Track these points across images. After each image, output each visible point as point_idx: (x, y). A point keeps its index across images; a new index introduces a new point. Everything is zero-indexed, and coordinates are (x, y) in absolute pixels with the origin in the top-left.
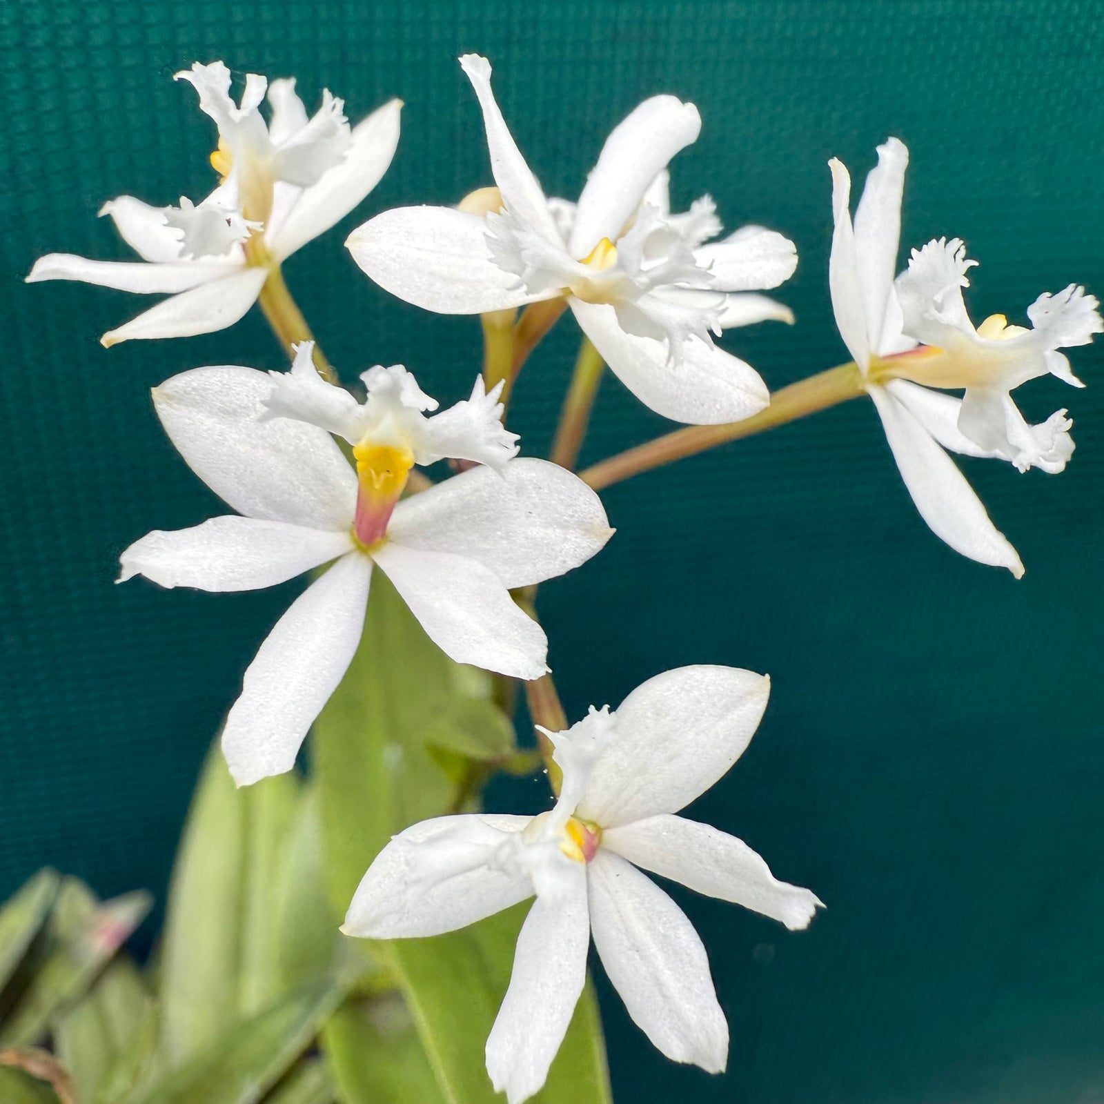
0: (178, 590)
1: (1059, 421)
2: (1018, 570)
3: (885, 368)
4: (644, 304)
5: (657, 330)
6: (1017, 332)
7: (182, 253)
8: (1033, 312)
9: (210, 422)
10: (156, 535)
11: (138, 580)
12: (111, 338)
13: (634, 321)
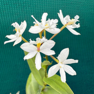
1: (79, 24)
2: (80, 34)
3: (66, 25)
4: (51, 27)
5: (52, 28)
6: (74, 19)
8: (75, 18)
12: (14, 45)
13: (50, 29)
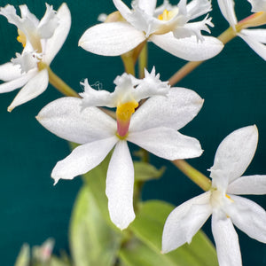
0: (75, 178)
7: (22, 72)
9: (59, 119)
10: (59, 163)
11: (61, 181)
12: (10, 108)
